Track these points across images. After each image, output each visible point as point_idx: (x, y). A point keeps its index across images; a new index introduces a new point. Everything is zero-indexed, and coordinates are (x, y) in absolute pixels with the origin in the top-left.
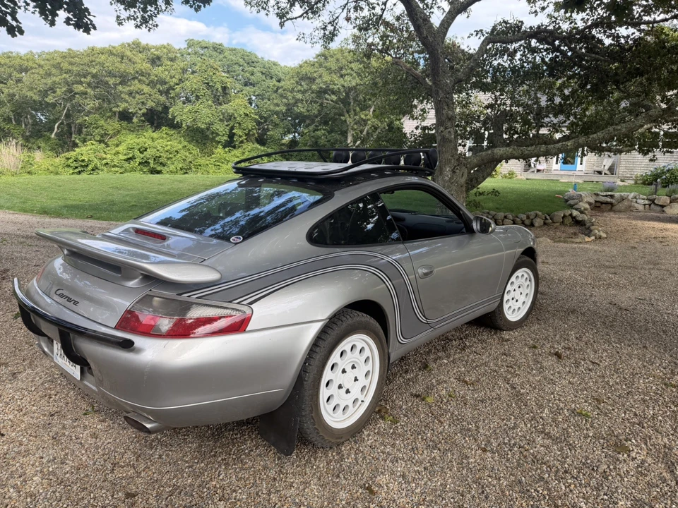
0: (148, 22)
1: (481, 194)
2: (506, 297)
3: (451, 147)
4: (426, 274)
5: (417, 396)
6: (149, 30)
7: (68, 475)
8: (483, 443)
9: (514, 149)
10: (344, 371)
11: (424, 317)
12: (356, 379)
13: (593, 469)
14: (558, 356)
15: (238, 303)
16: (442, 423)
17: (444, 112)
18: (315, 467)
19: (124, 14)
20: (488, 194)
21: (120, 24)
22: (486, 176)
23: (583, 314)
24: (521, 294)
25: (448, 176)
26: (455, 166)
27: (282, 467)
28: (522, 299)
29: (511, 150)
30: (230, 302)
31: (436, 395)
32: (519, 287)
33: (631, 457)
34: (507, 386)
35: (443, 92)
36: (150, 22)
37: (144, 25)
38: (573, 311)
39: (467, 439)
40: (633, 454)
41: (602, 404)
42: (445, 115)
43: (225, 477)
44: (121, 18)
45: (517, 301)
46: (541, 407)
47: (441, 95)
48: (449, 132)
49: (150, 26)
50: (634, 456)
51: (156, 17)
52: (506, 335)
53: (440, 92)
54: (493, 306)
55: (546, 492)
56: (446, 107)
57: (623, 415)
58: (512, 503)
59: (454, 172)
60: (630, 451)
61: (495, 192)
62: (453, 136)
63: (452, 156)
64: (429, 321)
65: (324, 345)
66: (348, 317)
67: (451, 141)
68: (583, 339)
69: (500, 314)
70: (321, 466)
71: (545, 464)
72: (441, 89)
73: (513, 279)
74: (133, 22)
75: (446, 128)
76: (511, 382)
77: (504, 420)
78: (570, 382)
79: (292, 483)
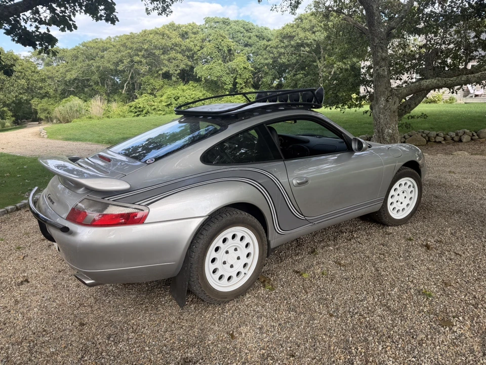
0: (166, 10)
1: (413, 117)
2: (390, 200)
3: (385, 81)
4: (299, 184)
5: (297, 272)
6: (167, 16)
7: (53, 309)
8: (333, 310)
9: (438, 80)
10: (227, 252)
11: (303, 215)
12: (238, 258)
13: (413, 337)
14: (428, 247)
15: (139, 204)
16: (307, 293)
17: (379, 54)
18: (203, 317)
19: (151, 7)
20: (418, 118)
21: (148, 14)
22: (417, 103)
23: (467, 215)
24: (405, 197)
25: (382, 105)
26: (389, 96)
27: (181, 315)
28: (407, 201)
29: (435, 81)
30: (134, 204)
31: (311, 273)
32: (403, 192)
33: (452, 331)
34: (373, 268)
35: (378, 39)
36: (168, 10)
37: (164, 13)
38: (459, 212)
39: (321, 306)
40: (455, 329)
41: (449, 287)
42: (380, 57)
43: (142, 318)
44: (149, 10)
45: (401, 203)
46: (393, 286)
47: (377, 41)
48: (383, 70)
49: (168, 13)
50: (455, 330)
51: (170, 5)
52: (390, 229)
53: (376, 38)
54: (376, 207)
55: (364, 351)
56: (380, 51)
57: (463, 297)
58: (332, 355)
59: (387, 101)
60: (453, 326)
61: (424, 116)
62: (386, 73)
63: (386, 89)
64: (307, 218)
65: (206, 234)
66: (228, 214)
67: (385, 77)
68: (457, 235)
69: (384, 214)
70: (207, 316)
71: (375, 329)
72: (376, 37)
73: (396, 185)
74: (156, 12)
75: (381, 67)
76: (376, 266)
77: (357, 294)
78: (428, 269)
79: (183, 326)
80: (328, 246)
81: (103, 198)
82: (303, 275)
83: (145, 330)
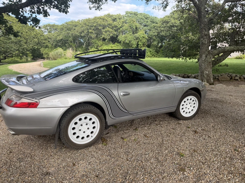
0: (99, 8)
1: (221, 66)
2: (181, 107)
3: (206, 47)
5: (122, 138)
6: (99, 10)
8: (130, 158)
9: (234, 47)
10: (82, 125)
11: (126, 110)
12: (88, 129)
13: (161, 175)
14: (196, 132)
15: (35, 99)
16: (121, 148)
17: (203, 32)
19: (92, 6)
20: (223, 66)
21: (90, 9)
22: (224, 58)
23: (226, 117)
24: (191, 106)
25: (204, 58)
26: (207, 54)
28: (192, 108)
29: (233, 47)
30: (33, 98)
31: (129, 139)
32: (190, 103)
33: (183, 174)
35: (203, 24)
36: (100, 8)
37: (98, 9)
39: (125, 155)
40: (185, 173)
41: (195, 153)
42: (204, 34)
44: (91, 7)
45: (189, 109)
46: (166, 149)
47: (203, 25)
48: (205, 40)
50: (185, 174)
51: (101, 6)
52: (181, 122)
53: (202, 24)
54: (173, 110)
55: (132, 178)
56: (204, 31)
57: (200, 158)
58: (116, 179)
59: (206, 57)
60: (185, 171)
61: (227, 65)
62: (207, 42)
63: (206, 50)
64: (130, 112)
65: (69, 116)
66: (82, 107)
67: (206, 44)
69: (178, 113)
70: (68, 155)
71: (144, 169)
72: (202, 23)
73: (185, 99)
74: (94, 8)
75: (204, 39)
76: (163, 139)
77: (146, 151)
78: (190, 143)
80: (145, 127)
81: (21, 95)
82: (124, 140)
83: (36, 158)
